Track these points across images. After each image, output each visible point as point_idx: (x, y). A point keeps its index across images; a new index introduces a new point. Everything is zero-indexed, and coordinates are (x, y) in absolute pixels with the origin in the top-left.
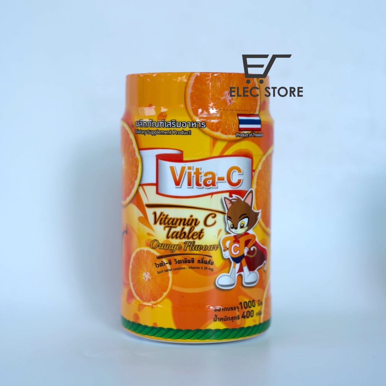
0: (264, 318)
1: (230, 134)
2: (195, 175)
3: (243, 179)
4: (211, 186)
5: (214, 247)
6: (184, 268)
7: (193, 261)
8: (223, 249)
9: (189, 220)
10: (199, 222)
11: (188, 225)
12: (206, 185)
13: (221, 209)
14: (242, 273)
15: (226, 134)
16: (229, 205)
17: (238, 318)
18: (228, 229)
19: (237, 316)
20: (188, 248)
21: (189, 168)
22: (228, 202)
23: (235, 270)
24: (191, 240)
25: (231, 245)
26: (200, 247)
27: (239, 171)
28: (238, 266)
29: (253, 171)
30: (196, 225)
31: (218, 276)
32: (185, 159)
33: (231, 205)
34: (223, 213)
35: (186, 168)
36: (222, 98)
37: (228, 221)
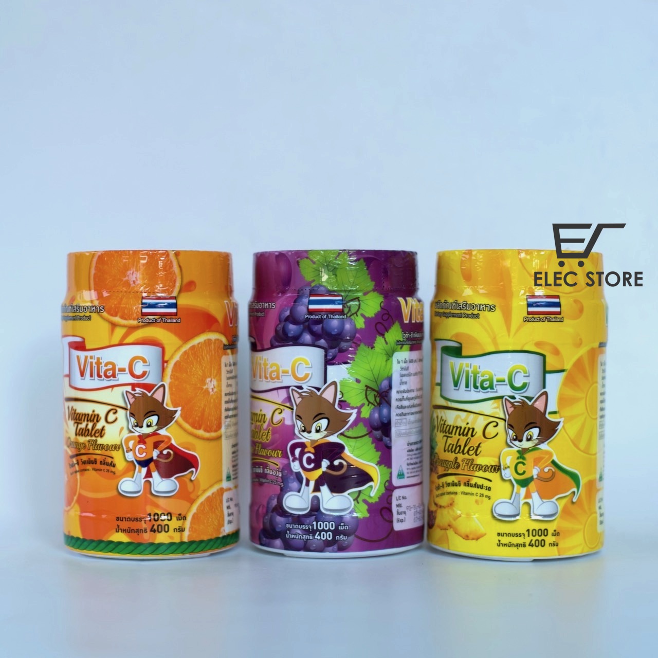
0: (189, 536)
1: (130, 319)
2: (96, 366)
3: (149, 371)
4: (112, 378)
5: (116, 447)
6: (89, 470)
7: (95, 462)
8: (125, 450)
9: (92, 415)
10: (100, 418)
11: (91, 421)
12: (107, 376)
13: (123, 405)
14: (150, 479)
15: (125, 319)
16: (132, 400)
17: (146, 531)
18: (130, 428)
19: (144, 529)
20: (91, 446)
21: (91, 357)
22: (130, 396)
23: (141, 476)
24: (94, 438)
25: (135, 446)
26: (102, 447)
27: (144, 361)
28: (144, 470)
29: (164, 362)
30: (98, 421)
31: (120, 480)
32: (88, 347)
33: (133, 400)
34: (126, 409)
35: (89, 358)
36: (124, 279)
37: (131, 418)
